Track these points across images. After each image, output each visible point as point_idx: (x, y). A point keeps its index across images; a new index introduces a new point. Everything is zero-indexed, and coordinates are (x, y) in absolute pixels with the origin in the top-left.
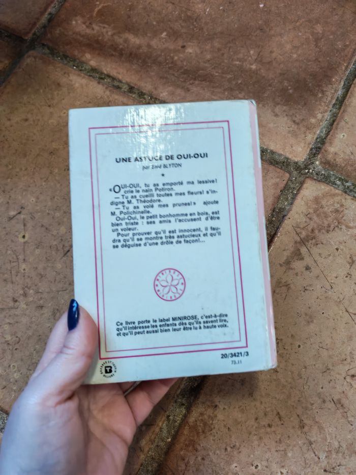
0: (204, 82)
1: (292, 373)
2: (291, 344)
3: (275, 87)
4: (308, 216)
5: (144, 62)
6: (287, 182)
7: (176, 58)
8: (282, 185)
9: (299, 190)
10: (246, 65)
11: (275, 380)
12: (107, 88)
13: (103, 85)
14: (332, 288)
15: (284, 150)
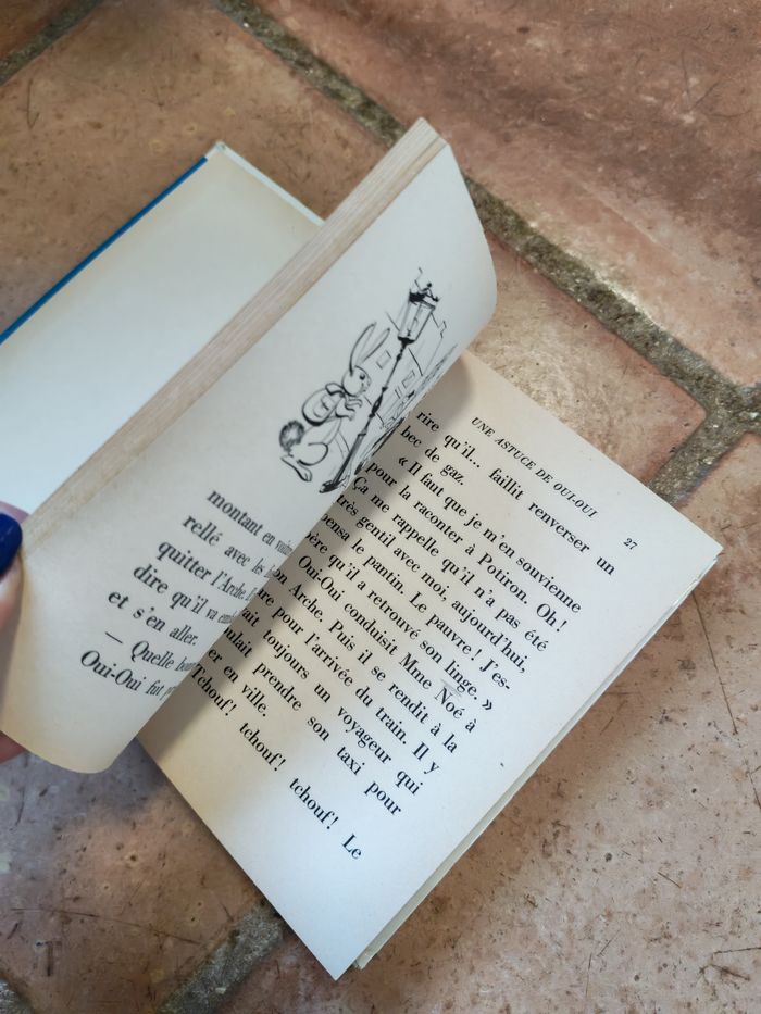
0: (550, 129)
1: (572, 918)
2: (590, 846)
3: (729, 181)
4: (727, 531)
5: (417, 48)
6: (696, 431)
7: (498, 53)
8: (680, 436)
9: (719, 459)
10: (671, 111)
11: (522, 924)
12: (308, 90)
13: (302, 81)
14: (735, 732)
15: (709, 347)
